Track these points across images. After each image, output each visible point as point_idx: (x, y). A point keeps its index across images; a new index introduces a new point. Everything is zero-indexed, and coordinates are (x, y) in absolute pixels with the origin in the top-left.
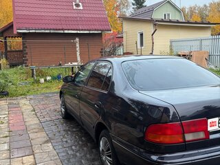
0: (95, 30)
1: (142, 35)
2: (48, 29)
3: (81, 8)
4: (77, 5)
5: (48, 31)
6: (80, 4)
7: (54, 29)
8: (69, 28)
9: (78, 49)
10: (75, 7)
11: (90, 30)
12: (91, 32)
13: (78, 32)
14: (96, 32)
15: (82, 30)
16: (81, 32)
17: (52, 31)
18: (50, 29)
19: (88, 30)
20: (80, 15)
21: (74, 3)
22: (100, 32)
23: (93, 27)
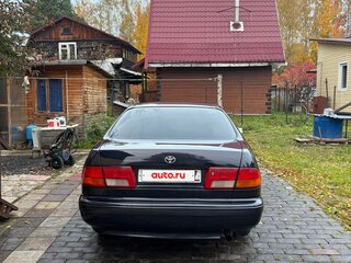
0: (259, 62)
1: (345, 68)
2: (188, 63)
3: (242, 29)
4: (236, 26)
5: (189, 65)
6: (241, 23)
7: (196, 63)
8: (218, 59)
9: (220, 90)
10: (232, 29)
11: (249, 62)
12: (252, 65)
13: (232, 65)
14: (259, 65)
15: (237, 62)
16: (237, 65)
17: (194, 65)
18: (192, 62)
19: (246, 62)
20: (237, 40)
21: (232, 23)
22: (266, 64)
23: (256, 57)
